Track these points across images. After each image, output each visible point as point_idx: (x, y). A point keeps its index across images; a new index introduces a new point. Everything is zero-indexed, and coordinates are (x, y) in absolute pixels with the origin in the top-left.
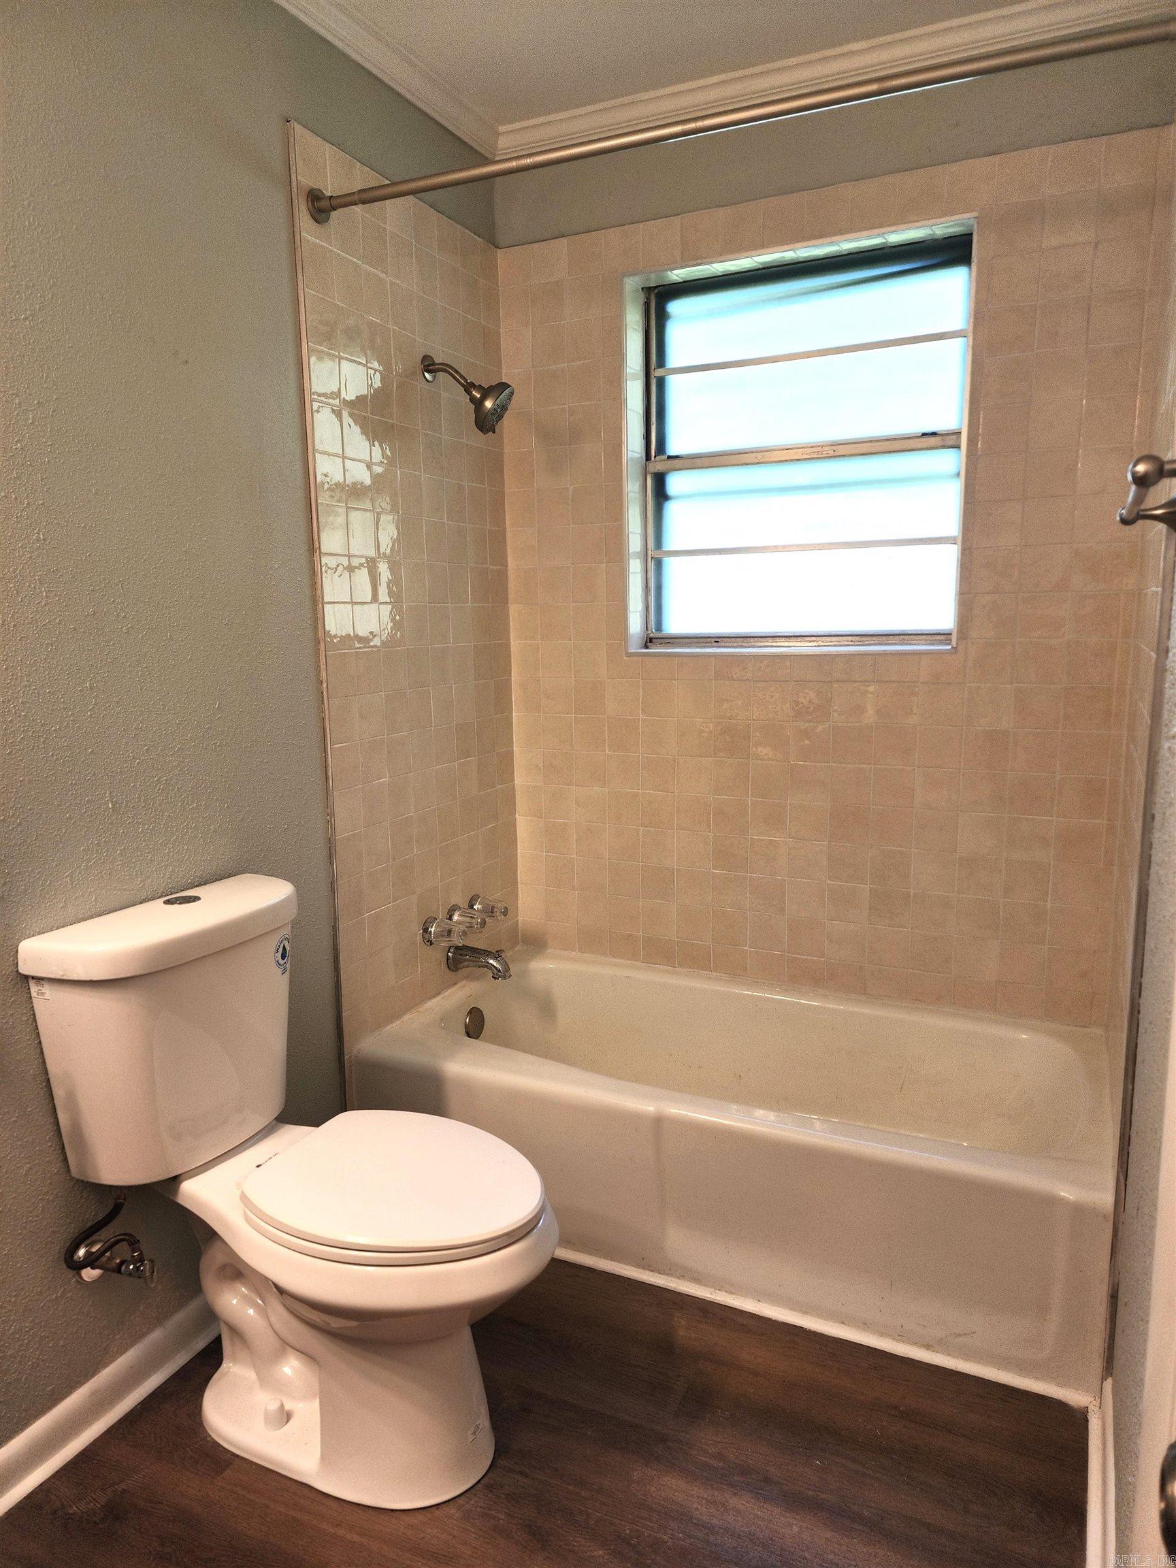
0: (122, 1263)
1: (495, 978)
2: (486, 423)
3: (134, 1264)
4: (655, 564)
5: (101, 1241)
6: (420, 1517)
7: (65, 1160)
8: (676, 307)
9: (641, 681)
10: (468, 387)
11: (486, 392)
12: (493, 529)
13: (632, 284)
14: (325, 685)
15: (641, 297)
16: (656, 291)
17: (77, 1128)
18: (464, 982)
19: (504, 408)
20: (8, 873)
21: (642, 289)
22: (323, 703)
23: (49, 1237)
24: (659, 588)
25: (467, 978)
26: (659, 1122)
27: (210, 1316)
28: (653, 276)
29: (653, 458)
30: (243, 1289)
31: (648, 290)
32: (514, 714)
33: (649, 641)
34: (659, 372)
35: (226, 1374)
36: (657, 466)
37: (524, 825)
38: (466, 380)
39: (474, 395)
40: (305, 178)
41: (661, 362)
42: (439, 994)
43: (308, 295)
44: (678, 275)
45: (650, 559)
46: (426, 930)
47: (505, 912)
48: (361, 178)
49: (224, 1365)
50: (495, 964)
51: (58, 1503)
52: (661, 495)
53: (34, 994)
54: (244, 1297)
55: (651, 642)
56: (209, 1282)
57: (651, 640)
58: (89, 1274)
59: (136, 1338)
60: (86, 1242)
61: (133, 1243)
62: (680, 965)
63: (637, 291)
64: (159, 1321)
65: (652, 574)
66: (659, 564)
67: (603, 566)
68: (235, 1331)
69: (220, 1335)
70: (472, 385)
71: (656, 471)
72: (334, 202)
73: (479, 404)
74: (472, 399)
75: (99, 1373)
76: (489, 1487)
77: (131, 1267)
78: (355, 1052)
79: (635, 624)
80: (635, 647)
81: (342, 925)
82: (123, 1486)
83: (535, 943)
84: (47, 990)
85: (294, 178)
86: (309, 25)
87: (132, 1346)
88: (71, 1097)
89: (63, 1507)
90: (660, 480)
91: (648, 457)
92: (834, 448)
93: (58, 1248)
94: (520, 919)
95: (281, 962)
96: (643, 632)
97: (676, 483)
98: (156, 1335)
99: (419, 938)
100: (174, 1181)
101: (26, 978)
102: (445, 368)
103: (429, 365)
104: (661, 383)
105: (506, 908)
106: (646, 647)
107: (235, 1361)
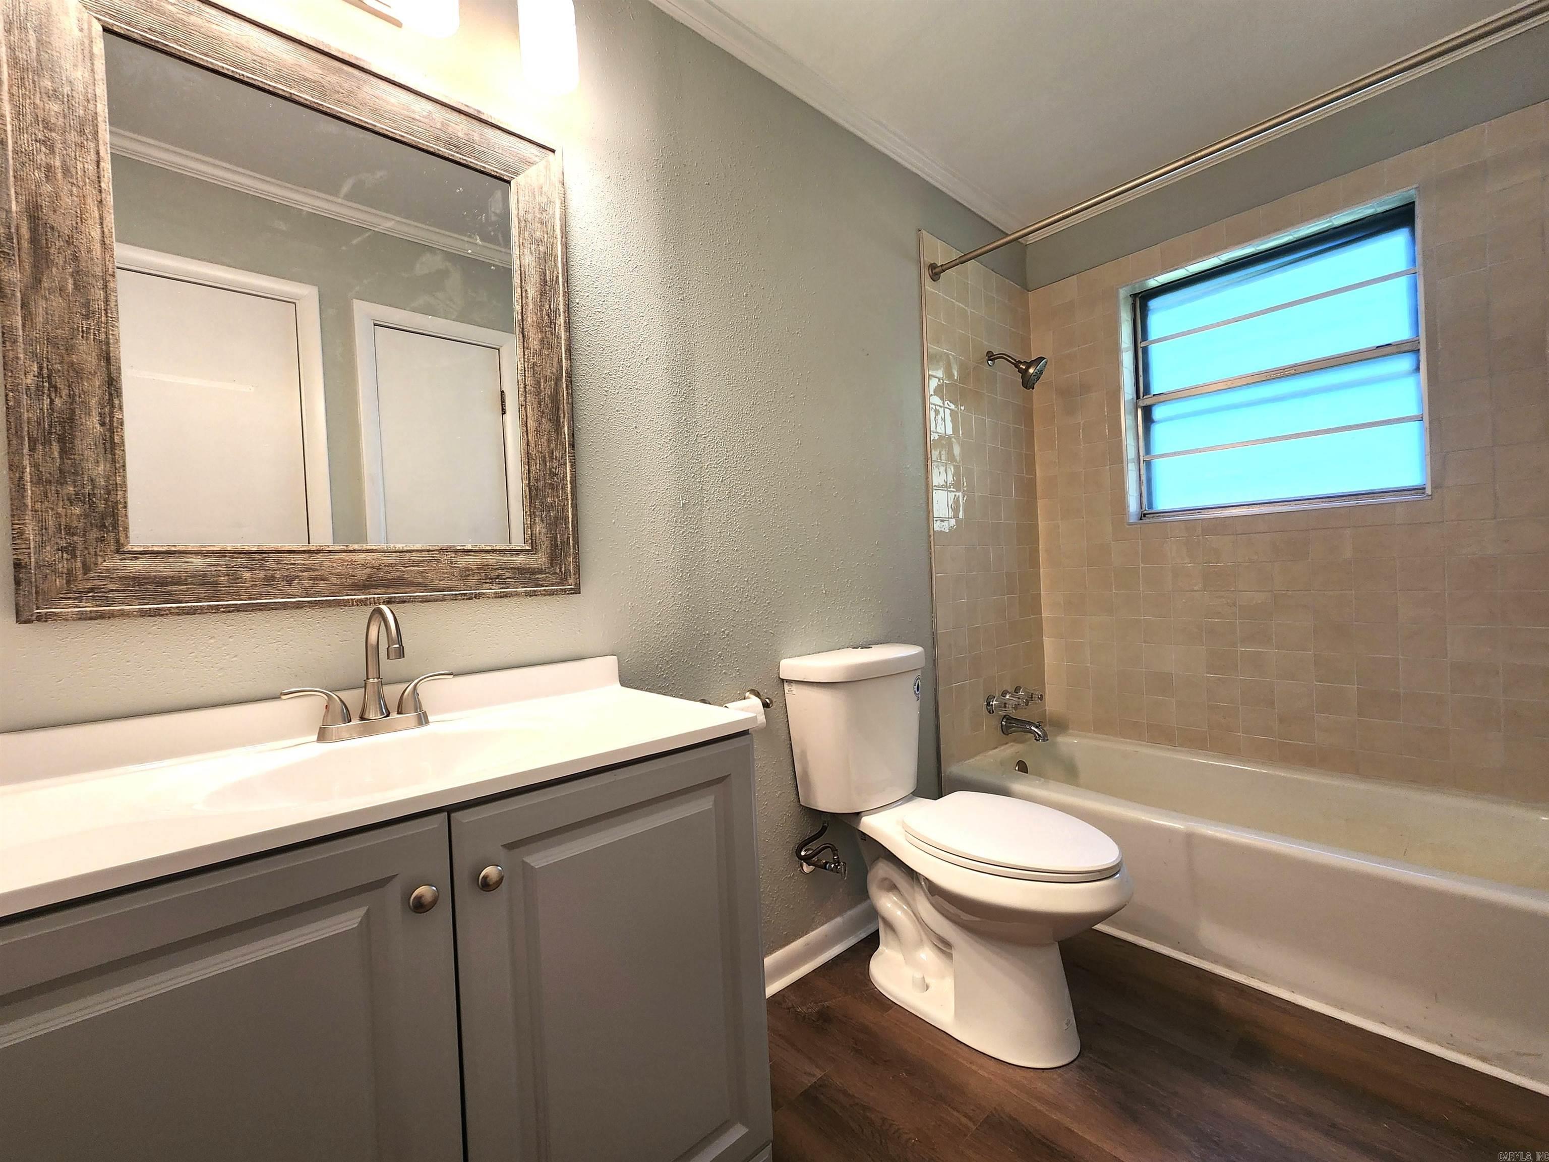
0: (826, 863)
1: (1037, 740)
2: (1028, 383)
3: (834, 864)
4: (1146, 466)
5: (812, 849)
6: (1032, 1074)
7: (798, 794)
8: (1153, 304)
9: (1140, 541)
10: (1017, 364)
11: (1029, 365)
12: (1028, 453)
13: (1123, 293)
14: (932, 537)
15: (1130, 300)
16: (1140, 295)
17: (805, 773)
18: (1012, 744)
19: (1041, 372)
20: (777, 621)
21: (1130, 296)
22: (931, 549)
23: (788, 838)
24: (1149, 481)
25: (1014, 741)
26: (1189, 838)
27: (873, 914)
28: (1137, 286)
29: (1141, 398)
30: (894, 898)
31: (1134, 296)
32: (1041, 570)
33: (1143, 516)
34: (1143, 344)
35: (881, 954)
36: (1146, 402)
37: (1049, 644)
38: (1015, 360)
39: (1022, 368)
40: (928, 259)
41: (1145, 337)
42: (996, 748)
43: (928, 318)
44: (1153, 283)
45: (1142, 462)
46: (988, 704)
47: (1041, 698)
48: (955, 255)
49: (880, 947)
50: (1036, 730)
51: (790, 1004)
52: (1148, 419)
53: (786, 691)
54: (895, 903)
55: (1144, 516)
56: (874, 890)
57: (1145, 515)
58: (806, 868)
59: (829, 919)
60: (805, 848)
61: (834, 851)
62: (1181, 745)
63: (1127, 297)
64: (840, 913)
65: (1143, 472)
66: (1148, 464)
67: (1108, 467)
68: (889, 926)
69: (878, 930)
70: (1020, 362)
71: (1145, 405)
72: (944, 267)
73: (1024, 373)
74: (1020, 370)
75: (809, 933)
76: (1082, 1068)
77: (833, 866)
78: (948, 773)
79: (1133, 506)
80: (1133, 519)
81: (941, 688)
82: (826, 1004)
83: (1061, 726)
84: (794, 687)
85: (922, 259)
86: (932, 183)
87: (826, 923)
88: (804, 754)
89: (793, 1007)
90: (1147, 412)
91: (1138, 397)
92: (1295, 368)
93: (792, 846)
94: (1047, 708)
95: (917, 693)
96: (1138, 510)
97: (1158, 413)
98: (839, 920)
99: (984, 708)
100: (858, 815)
101: (783, 680)
102: (1001, 356)
103: (991, 356)
104: (1145, 350)
105: (1041, 695)
106: (1141, 519)
107: (887, 946)
